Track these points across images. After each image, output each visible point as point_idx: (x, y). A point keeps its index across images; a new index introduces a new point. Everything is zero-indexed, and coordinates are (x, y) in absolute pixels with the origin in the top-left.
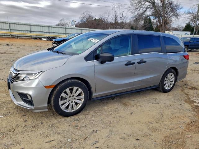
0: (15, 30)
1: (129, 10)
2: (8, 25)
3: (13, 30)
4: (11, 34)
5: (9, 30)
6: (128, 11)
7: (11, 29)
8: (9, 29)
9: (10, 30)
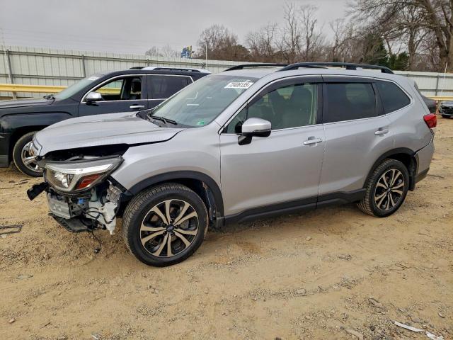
0: (30, 77)
1: (350, 13)
2: (6, 57)
3: (23, 77)
4: (14, 93)
5: (6, 76)
6: (348, 15)
7: (17, 72)
8: (8, 72)
9: (13, 76)
